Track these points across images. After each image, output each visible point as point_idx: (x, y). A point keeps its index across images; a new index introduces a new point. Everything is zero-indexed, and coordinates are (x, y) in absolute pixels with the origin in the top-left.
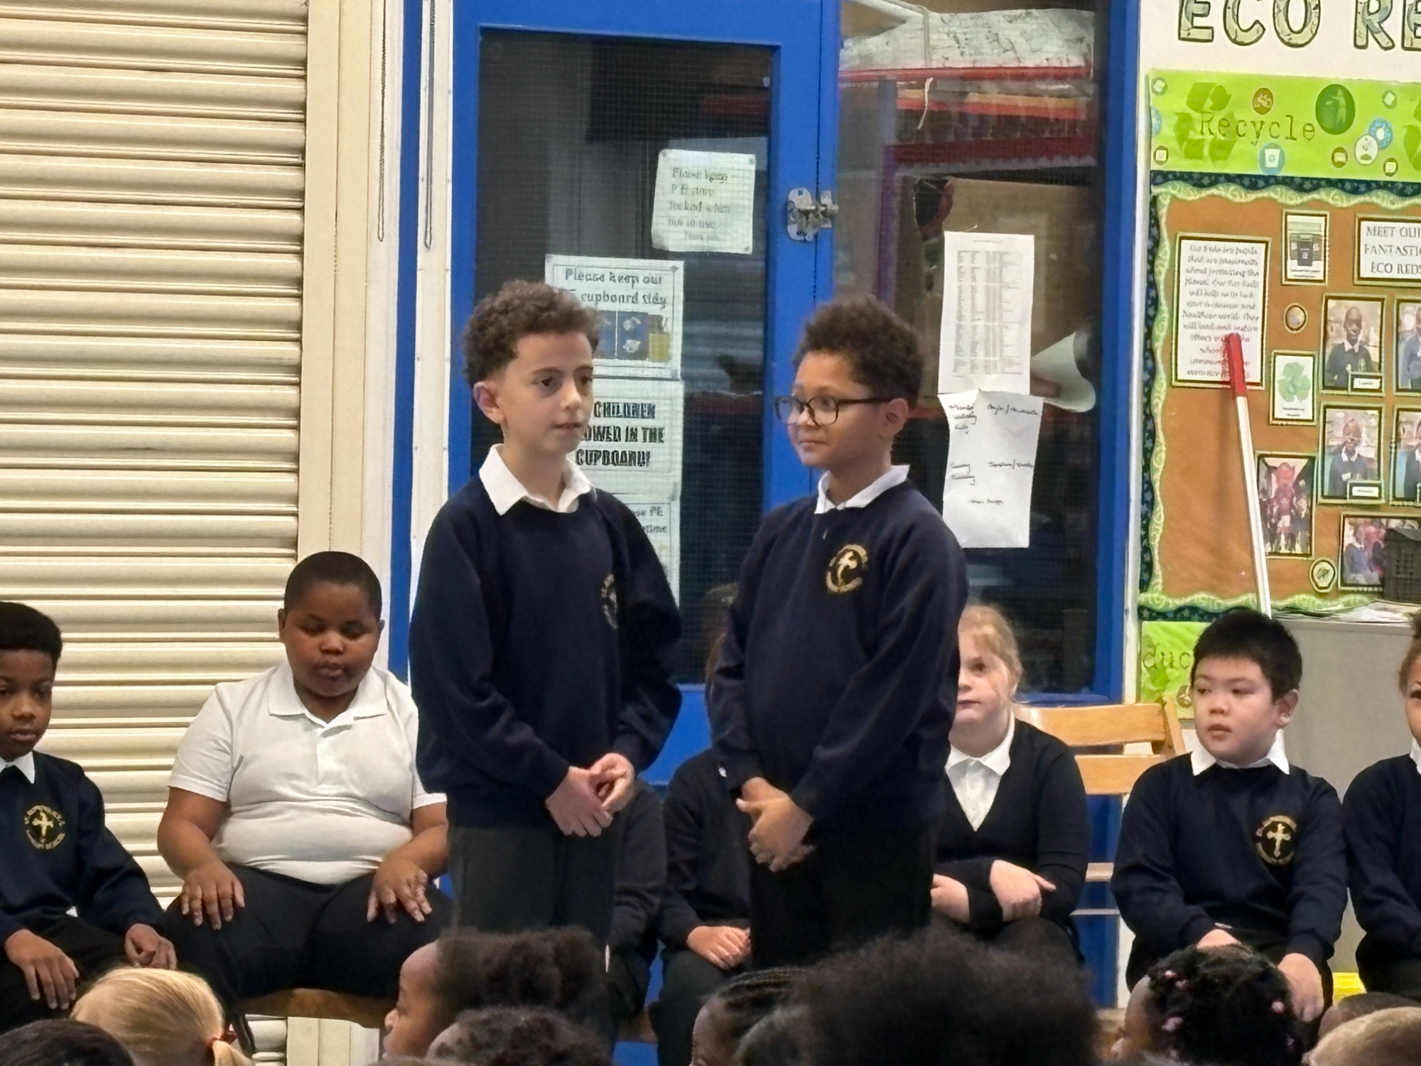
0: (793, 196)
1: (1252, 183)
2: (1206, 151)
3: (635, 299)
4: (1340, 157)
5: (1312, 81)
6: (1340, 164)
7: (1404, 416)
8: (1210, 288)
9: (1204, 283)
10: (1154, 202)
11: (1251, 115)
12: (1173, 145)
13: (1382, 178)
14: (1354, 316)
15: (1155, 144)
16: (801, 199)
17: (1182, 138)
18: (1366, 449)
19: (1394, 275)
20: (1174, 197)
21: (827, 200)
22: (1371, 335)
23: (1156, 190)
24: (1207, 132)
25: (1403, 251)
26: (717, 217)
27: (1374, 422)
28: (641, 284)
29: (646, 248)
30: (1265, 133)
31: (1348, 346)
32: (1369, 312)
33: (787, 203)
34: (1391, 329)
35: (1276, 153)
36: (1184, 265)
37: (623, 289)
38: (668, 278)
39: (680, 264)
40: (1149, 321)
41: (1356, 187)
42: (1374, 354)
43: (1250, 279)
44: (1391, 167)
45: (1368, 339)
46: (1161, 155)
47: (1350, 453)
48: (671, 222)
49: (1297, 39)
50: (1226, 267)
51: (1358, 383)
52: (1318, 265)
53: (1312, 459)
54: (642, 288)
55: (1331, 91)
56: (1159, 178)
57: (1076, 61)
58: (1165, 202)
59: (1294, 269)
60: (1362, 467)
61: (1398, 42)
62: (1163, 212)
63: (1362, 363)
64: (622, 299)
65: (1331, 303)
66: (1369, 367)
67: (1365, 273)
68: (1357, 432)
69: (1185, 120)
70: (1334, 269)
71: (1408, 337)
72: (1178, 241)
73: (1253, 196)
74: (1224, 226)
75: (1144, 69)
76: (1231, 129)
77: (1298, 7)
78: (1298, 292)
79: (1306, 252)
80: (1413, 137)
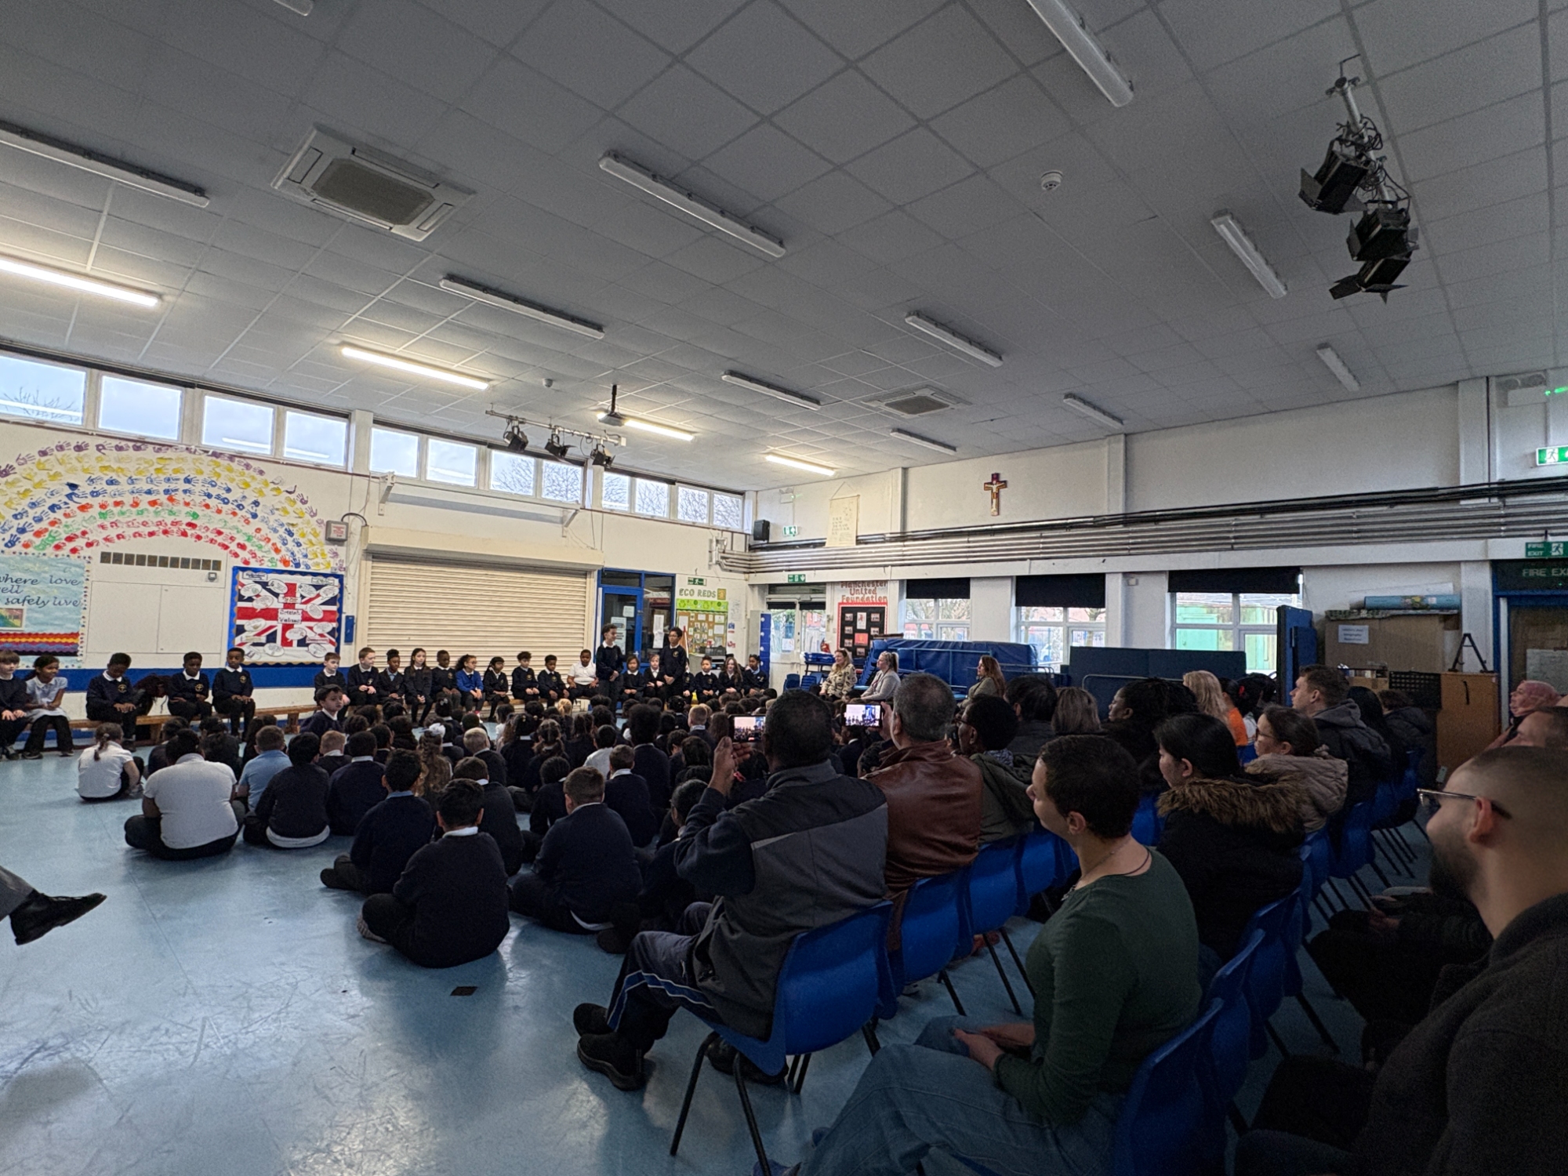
1: (687, 610)
2: (682, 607)
4: (696, 607)
10: (676, 612)
12: (679, 606)
15: (676, 606)
16: (639, 611)
19: (701, 620)
21: (642, 611)
25: (702, 617)
26: (630, 613)
28: (621, 620)
29: (621, 616)
30: (688, 605)
38: (624, 620)
39: (626, 618)
41: (698, 611)
44: (701, 609)
48: (625, 613)
49: (691, 595)
55: (695, 601)
56: (677, 609)
57: (668, 597)
61: (702, 595)
69: (680, 603)
72: (679, 616)
74: (684, 615)
75: (676, 598)
76: (685, 604)
77: (692, 592)
78: (692, 622)
79: (692, 617)
80: (704, 605)
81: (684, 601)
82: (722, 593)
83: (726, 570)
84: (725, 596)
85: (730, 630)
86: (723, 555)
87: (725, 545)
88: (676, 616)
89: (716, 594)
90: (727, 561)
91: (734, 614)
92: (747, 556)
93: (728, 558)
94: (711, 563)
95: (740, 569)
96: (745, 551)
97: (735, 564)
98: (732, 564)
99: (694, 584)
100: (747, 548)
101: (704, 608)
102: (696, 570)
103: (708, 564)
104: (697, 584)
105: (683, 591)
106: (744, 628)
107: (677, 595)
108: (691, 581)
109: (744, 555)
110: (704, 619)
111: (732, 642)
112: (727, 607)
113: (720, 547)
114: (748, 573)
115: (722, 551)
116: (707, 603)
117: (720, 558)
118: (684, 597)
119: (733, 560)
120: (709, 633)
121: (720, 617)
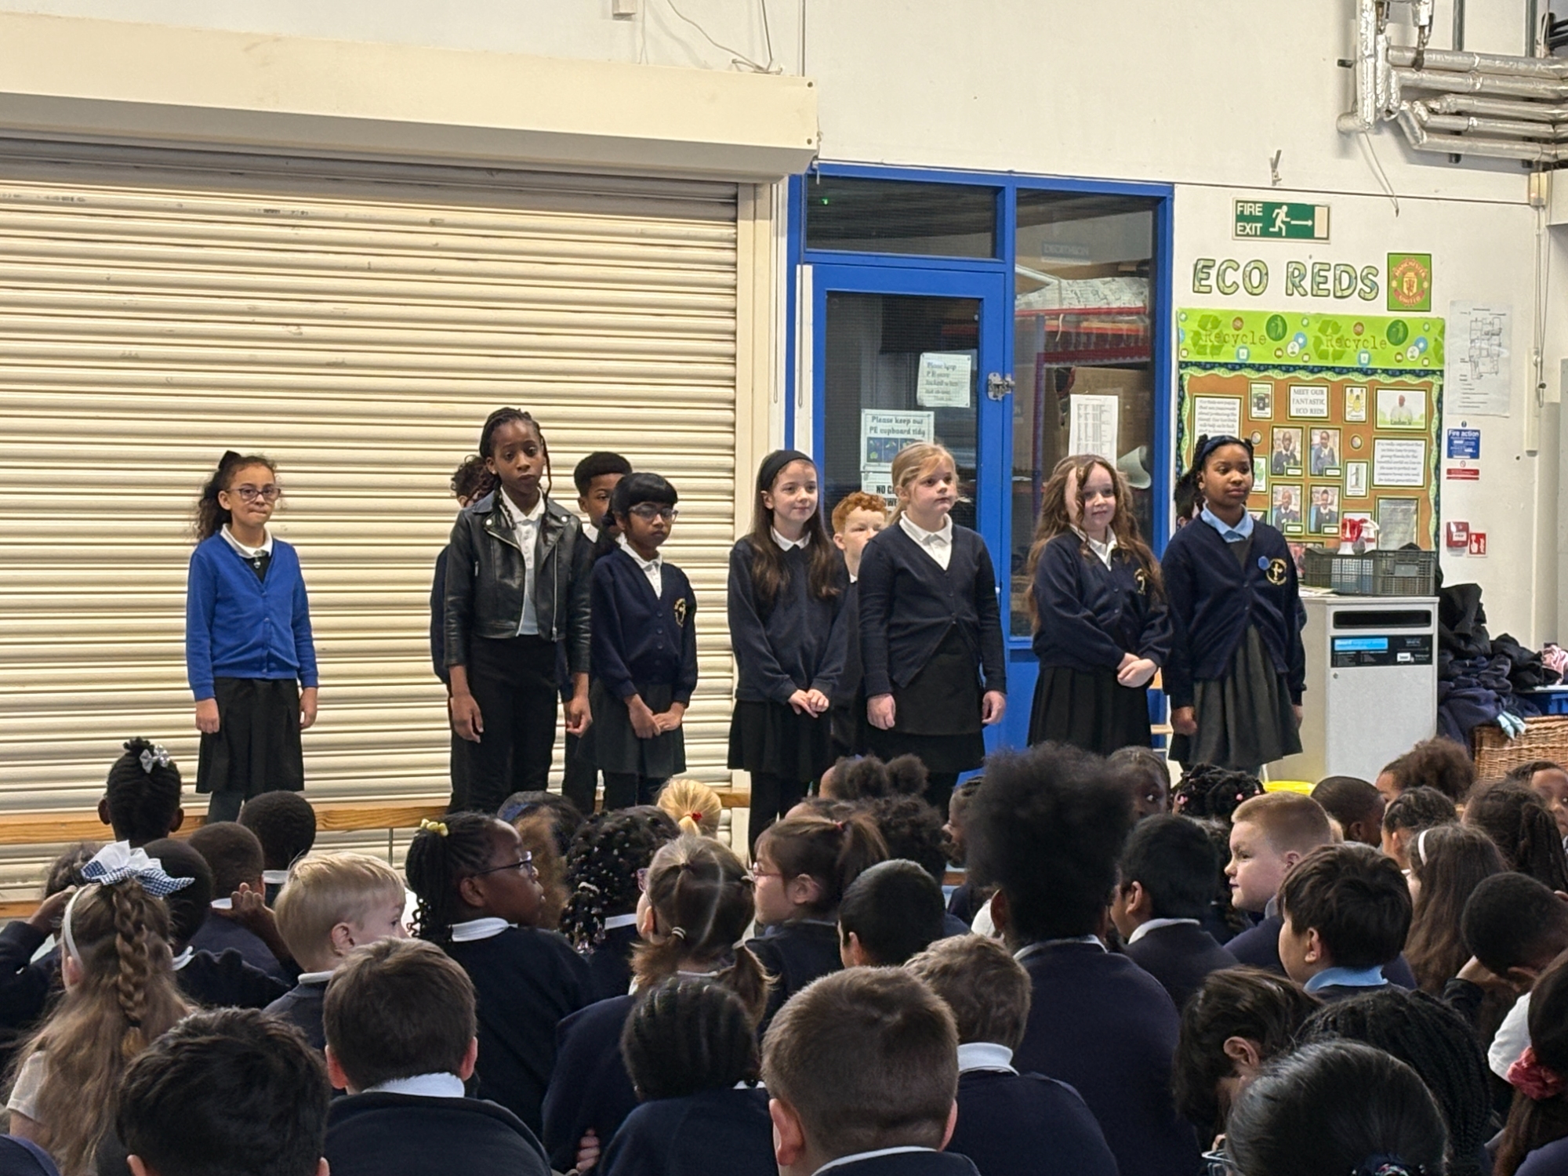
0: (991, 376)
1: (1233, 367)
2: (1208, 351)
3: (909, 432)
4: (1279, 353)
5: (1265, 313)
6: (1279, 357)
7: (1314, 489)
8: (1211, 423)
9: (1208, 420)
10: (1181, 378)
11: (1233, 332)
12: (1191, 348)
13: (1301, 363)
14: (1287, 436)
15: (1181, 347)
16: (995, 379)
17: (1195, 344)
18: (1295, 507)
19: (1309, 414)
20: (1191, 376)
21: (1008, 379)
22: (1297, 446)
23: (1182, 372)
24: (1208, 341)
25: (1312, 402)
26: (951, 388)
27: (1299, 492)
28: (911, 424)
29: (914, 405)
30: (1239, 340)
31: (1284, 452)
32: (1295, 434)
33: (988, 380)
34: (1307, 444)
35: (1245, 351)
36: (1198, 410)
37: (903, 426)
38: (926, 420)
39: (932, 413)
40: (1179, 440)
41: (1288, 369)
42: (1298, 458)
43: (1232, 418)
44: (1306, 358)
45: (1295, 449)
46: (1184, 353)
47: (1286, 509)
48: (928, 392)
49: (1256, 291)
50: (1220, 412)
51: (1290, 472)
52: (1268, 410)
53: (1266, 512)
54: (913, 426)
55: (1275, 318)
56: (1183, 365)
57: (1139, 304)
58: (1187, 378)
59: (1255, 412)
60: (1292, 515)
61: (1309, 291)
62: (1186, 383)
63: (1292, 461)
64: (902, 432)
65: (1275, 430)
66: (1296, 463)
67: (1293, 413)
68: (1290, 497)
69: (1197, 334)
70: (1276, 412)
71: (1317, 447)
72: (1193, 398)
73: (1233, 374)
74: (1218, 390)
75: (1175, 308)
76: (1222, 339)
77: (1256, 274)
78: (1258, 424)
79: (1262, 403)
80: (1318, 342)
81: (1216, 322)
83: (1427, 156)
84: (1426, 294)
85: (1456, 463)
86: (1411, 76)
87: (1424, 21)
88: (1182, 399)
89: (1382, 280)
90: (1432, 112)
91: (1477, 385)
92: (1542, 77)
93: (1438, 93)
94: (1349, 123)
95: (1505, 146)
96: (1532, 52)
97: (1474, 121)
98: (1460, 123)
99: (1265, 233)
100: (1540, 36)
101: (1323, 355)
102: (1274, 165)
103: (1333, 131)
104: (1278, 235)
105: (1213, 272)
106: (1532, 453)
107: (1183, 295)
108: (1251, 219)
109: (1525, 76)
110: (1322, 409)
111: (1464, 527)
112: (1439, 347)
113: (1404, 34)
114: (1547, 167)
115: (1411, 55)
116: (1337, 329)
117: (1395, 94)
118: (1216, 303)
119: (1463, 103)
120: (1351, 480)
121: (1402, 401)
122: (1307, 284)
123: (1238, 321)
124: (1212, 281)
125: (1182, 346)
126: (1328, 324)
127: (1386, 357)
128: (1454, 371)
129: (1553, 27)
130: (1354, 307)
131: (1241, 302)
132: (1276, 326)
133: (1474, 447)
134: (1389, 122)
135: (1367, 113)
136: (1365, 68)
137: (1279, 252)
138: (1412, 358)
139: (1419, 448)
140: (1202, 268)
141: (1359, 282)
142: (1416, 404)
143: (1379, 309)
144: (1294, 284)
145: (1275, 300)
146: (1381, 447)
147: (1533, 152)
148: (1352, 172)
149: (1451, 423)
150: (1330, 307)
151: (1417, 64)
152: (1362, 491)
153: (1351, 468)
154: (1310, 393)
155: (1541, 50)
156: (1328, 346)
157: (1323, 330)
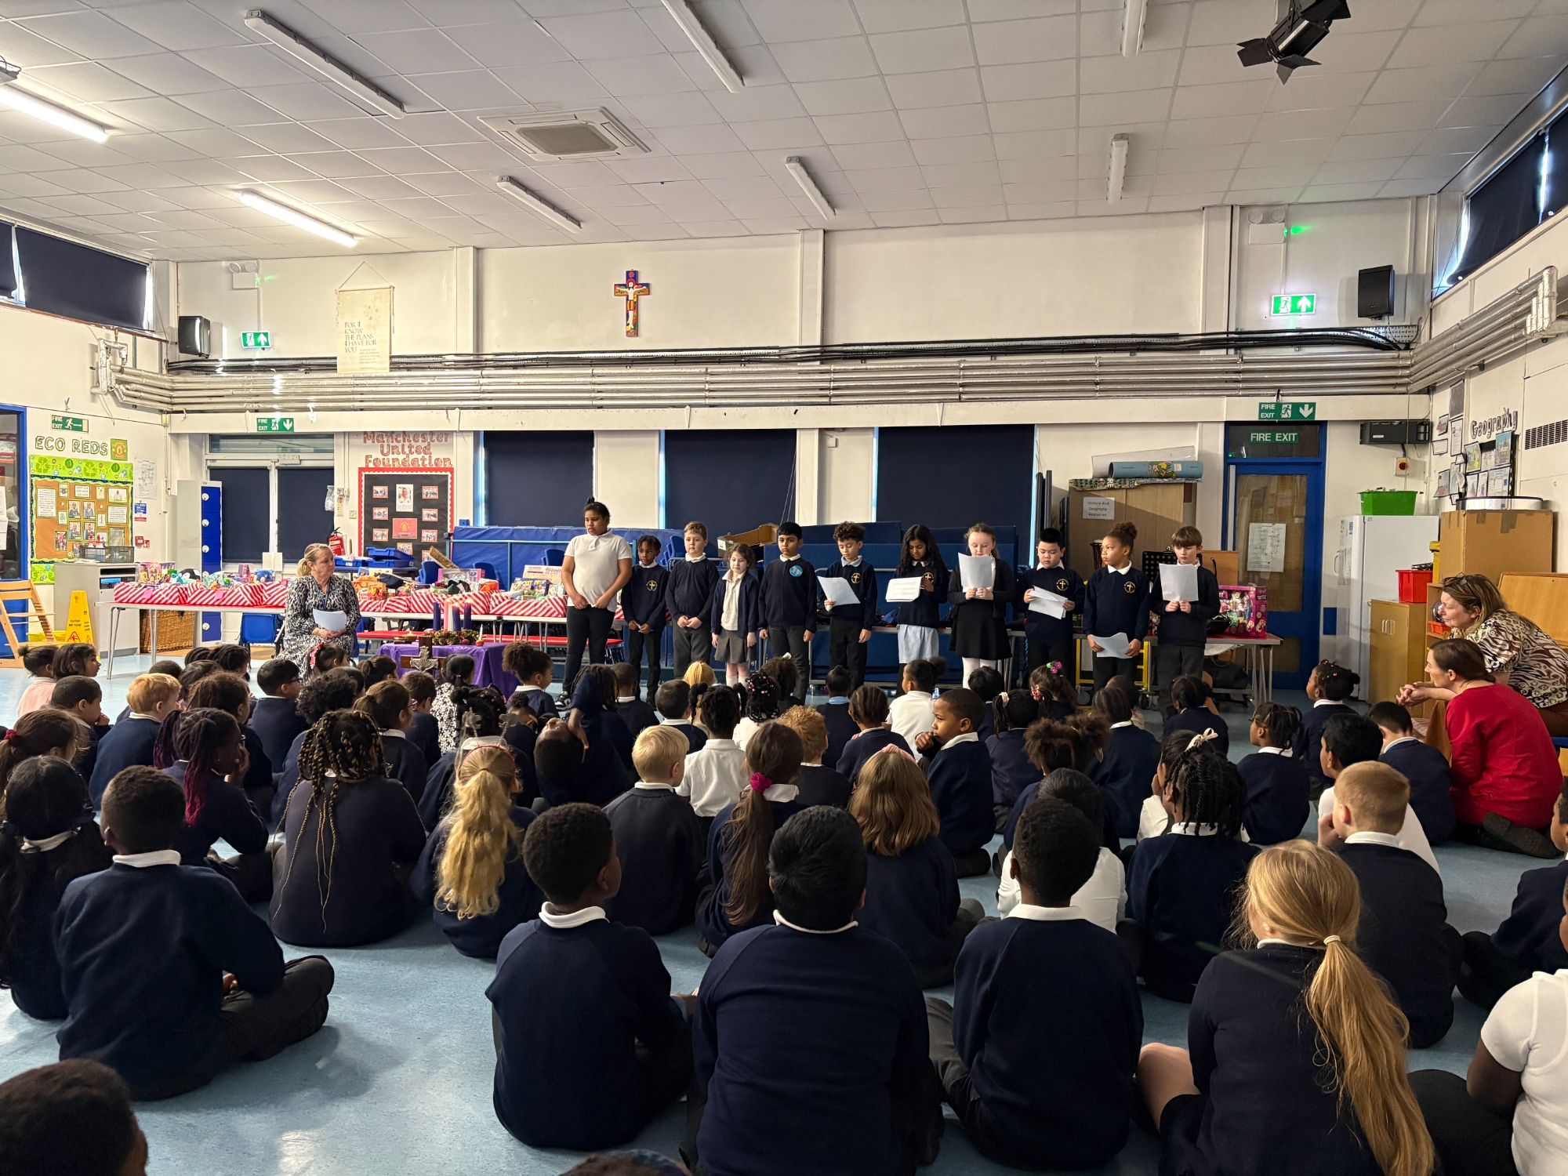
2: (42, 471)
6: (70, 474)
7: (85, 524)
9: (43, 497)
10: (32, 481)
11: (52, 464)
12: (35, 469)
13: (79, 477)
14: (74, 504)
17: (37, 468)
19: (82, 496)
20: (36, 480)
23: (32, 478)
24: (42, 467)
25: (84, 492)
27: (79, 525)
30: (55, 468)
31: (73, 510)
34: (82, 507)
35: (57, 471)
36: (39, 493)
40: (31, 504)
41: (74, 479)
42: (79, 512)
43: (52, 497)
44: (81, 475)
45: (77, 509)
46: (33, 471)
47: (75, 531)
49: (60, 449)
50: (47, 494)
51: (76, 517)
52: (67, 494)
53: (67, 532)
55: (68, 460)
56: (33, 476)
58: (34, 481)
60: (77, 533)
61: (81, 451)
62: (33, 483)
63: (76, 513)
65: (70, 501)
66: (78, 514)
67: (76, 496)
68: (76, 526)
69: (38, 464)
70: (70, 495)
71: (86, 508)
72: (37, 489)
73: (53, 480)
74: (48, 486)
75: (28, 454)
76: (48, 466)
77: (60, 443)
78: (63, 499)
79: (64, 491)
80: (85, 469)
81: (45, 460)
82: (119, 448)
83: (124, 405)
84: (125, 454)
85: (138, 515)
86: (119, 375)
87: (124, 357)
88: (32, 488)
89: (109, 448)
90: (127, 389)
91: (145, 488)
92: (165, 381)
93: (129, 383)
94: (95, 390)
95: (154, 404)
96: (161, 372)
97: (142, 394)
98: (138, 394)
99: (63, 428)
100: (164, 366)
101: (87, 474)
102: (67, 403)
103: (89, 394)
104: (69, 429)
105: (43, 441)
106: (165, 512)
107: (31, 448)
108: (58, 422)
109: (160, 380)
110: (87, 495)
111: (142, 538)
112: (131, 473)
113: (115, 360)
114: (168, 412)
115: (119, 368)
116: (93, 465)
117: (114, 382)
118: (44, 453)
119: (138, 387)
120: (99, 521)
121: (118, 492)
122: (80, 448)
123: (54, 461)
124: (43, 445)
125: (31, 469)
126: (89, 463)
127: (111, 476)
128: (137, 483)
129: (169, 364)
130: (98, 457)
131: (55, 453)
132: (69, 463)
133: (144, 510)
134: (111, 392)
135: (104, 386)
136: (102, 372)
137: (69, 436)
138: (121, 477)
139: (125, 509)
140: (39, 440)
141: (100, 449)
142: (123, 493)
143: (108, 458)
144: (75, 448)
145: (68, 453)
146: (110, 509)
147: (165, 407)
148: (97, 408)
149: (136, 501)
150: (89, 457)
151: (121, 371)
152: (104, 524)
153: (100, 516)
154: (83, 488)
155: (165, 372)
156: (90, 471)
157: (87, 465)
